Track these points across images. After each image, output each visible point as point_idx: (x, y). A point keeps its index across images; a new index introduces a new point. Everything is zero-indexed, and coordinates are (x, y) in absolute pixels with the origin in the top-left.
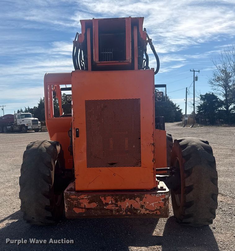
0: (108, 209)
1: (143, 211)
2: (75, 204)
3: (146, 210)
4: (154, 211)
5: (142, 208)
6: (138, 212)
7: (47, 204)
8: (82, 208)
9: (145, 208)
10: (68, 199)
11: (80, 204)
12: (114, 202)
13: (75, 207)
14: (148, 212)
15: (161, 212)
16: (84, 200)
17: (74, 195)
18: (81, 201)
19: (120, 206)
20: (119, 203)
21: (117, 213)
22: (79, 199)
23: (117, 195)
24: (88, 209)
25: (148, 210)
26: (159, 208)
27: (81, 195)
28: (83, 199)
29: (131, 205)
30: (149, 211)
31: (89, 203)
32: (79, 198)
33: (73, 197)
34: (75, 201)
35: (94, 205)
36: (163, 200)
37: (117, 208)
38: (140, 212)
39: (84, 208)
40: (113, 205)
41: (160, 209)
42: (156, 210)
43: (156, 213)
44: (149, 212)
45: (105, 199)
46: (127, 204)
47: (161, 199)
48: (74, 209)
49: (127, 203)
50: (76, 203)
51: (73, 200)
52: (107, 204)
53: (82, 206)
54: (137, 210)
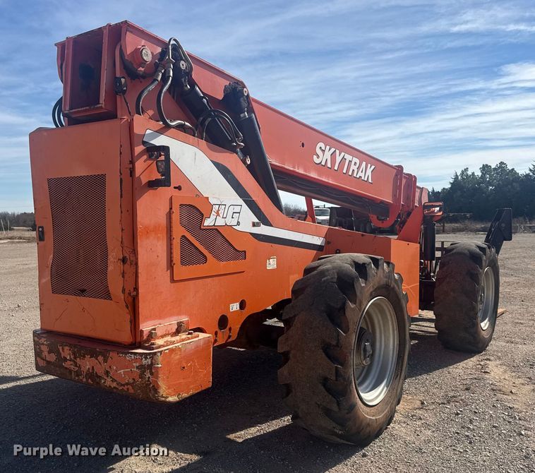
0: (67, 368)
1: (108, 382)
3: (113, 380)
4: (124, 385)
5: (107, 377)
6: (103, 381)
9: (111, 377)
12: (72, 357)
14: (114, 385)
15: (135, 390)
19: (80, 367)
20: (78, 361)
21: (77, 378)
23: (75, 346)
24: (48, 362)
25: (115, 381)
26: (131, 381)
29: (93, 367)
30: (117, 384)
36: (137, 367)
37: (76, 369)
38: (105, 382)
40: (72, 363)
41: (133, 383)
42: (127, 384)
43: (128, 389)
44: (117, 387)
46: (87, 364)
47: (134, 364)
52: (65, 359)
54: (100, 377)
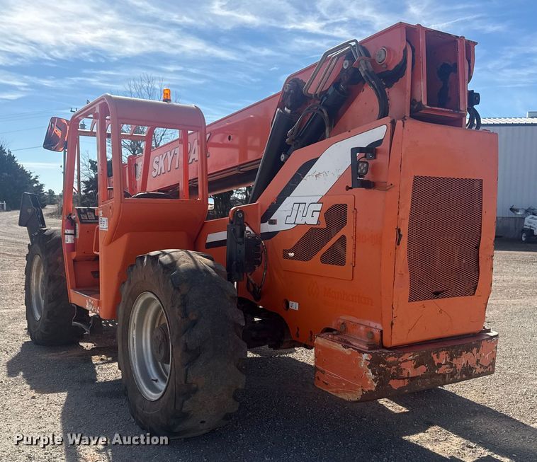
0: (441, 374)
2: (394, 373)
6: (474, 371)
7: (240, 387)
8: (404, 379)
9: (480, 364)
10: (381, 365)
11: (401, 371)
12: (448, 360)
13: (393, 378)
16: (407, 363)
17: (392, 356)
18: (403, 365)
19: (456, 365)
20: (455, 361)
21: (451, 379)
22: (401, 363)
23: (453, 347)
24: (412, 379)
27: (404, 353)
28: (406, 361)
29: (467, 362)
31: (415, 367)
32: (400, 360)
33: (391, 359)
34: (394, 367)
35: (422, 370)
37: (451, 370)
38: (476, 371)
39: (407, 378)
40: (448, 366)
45: (438, 357)
46: (463, 361)
48: (392, 382)
49: (463, 359)
50: (395, 371)
51: (390, 365)
52: (440, 365)
53: (405, 374)
54: (472, 369)
